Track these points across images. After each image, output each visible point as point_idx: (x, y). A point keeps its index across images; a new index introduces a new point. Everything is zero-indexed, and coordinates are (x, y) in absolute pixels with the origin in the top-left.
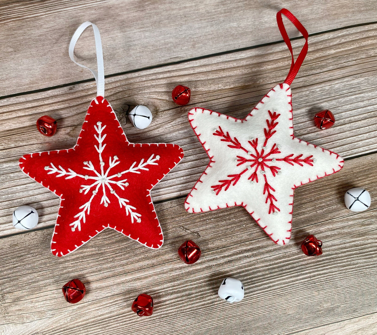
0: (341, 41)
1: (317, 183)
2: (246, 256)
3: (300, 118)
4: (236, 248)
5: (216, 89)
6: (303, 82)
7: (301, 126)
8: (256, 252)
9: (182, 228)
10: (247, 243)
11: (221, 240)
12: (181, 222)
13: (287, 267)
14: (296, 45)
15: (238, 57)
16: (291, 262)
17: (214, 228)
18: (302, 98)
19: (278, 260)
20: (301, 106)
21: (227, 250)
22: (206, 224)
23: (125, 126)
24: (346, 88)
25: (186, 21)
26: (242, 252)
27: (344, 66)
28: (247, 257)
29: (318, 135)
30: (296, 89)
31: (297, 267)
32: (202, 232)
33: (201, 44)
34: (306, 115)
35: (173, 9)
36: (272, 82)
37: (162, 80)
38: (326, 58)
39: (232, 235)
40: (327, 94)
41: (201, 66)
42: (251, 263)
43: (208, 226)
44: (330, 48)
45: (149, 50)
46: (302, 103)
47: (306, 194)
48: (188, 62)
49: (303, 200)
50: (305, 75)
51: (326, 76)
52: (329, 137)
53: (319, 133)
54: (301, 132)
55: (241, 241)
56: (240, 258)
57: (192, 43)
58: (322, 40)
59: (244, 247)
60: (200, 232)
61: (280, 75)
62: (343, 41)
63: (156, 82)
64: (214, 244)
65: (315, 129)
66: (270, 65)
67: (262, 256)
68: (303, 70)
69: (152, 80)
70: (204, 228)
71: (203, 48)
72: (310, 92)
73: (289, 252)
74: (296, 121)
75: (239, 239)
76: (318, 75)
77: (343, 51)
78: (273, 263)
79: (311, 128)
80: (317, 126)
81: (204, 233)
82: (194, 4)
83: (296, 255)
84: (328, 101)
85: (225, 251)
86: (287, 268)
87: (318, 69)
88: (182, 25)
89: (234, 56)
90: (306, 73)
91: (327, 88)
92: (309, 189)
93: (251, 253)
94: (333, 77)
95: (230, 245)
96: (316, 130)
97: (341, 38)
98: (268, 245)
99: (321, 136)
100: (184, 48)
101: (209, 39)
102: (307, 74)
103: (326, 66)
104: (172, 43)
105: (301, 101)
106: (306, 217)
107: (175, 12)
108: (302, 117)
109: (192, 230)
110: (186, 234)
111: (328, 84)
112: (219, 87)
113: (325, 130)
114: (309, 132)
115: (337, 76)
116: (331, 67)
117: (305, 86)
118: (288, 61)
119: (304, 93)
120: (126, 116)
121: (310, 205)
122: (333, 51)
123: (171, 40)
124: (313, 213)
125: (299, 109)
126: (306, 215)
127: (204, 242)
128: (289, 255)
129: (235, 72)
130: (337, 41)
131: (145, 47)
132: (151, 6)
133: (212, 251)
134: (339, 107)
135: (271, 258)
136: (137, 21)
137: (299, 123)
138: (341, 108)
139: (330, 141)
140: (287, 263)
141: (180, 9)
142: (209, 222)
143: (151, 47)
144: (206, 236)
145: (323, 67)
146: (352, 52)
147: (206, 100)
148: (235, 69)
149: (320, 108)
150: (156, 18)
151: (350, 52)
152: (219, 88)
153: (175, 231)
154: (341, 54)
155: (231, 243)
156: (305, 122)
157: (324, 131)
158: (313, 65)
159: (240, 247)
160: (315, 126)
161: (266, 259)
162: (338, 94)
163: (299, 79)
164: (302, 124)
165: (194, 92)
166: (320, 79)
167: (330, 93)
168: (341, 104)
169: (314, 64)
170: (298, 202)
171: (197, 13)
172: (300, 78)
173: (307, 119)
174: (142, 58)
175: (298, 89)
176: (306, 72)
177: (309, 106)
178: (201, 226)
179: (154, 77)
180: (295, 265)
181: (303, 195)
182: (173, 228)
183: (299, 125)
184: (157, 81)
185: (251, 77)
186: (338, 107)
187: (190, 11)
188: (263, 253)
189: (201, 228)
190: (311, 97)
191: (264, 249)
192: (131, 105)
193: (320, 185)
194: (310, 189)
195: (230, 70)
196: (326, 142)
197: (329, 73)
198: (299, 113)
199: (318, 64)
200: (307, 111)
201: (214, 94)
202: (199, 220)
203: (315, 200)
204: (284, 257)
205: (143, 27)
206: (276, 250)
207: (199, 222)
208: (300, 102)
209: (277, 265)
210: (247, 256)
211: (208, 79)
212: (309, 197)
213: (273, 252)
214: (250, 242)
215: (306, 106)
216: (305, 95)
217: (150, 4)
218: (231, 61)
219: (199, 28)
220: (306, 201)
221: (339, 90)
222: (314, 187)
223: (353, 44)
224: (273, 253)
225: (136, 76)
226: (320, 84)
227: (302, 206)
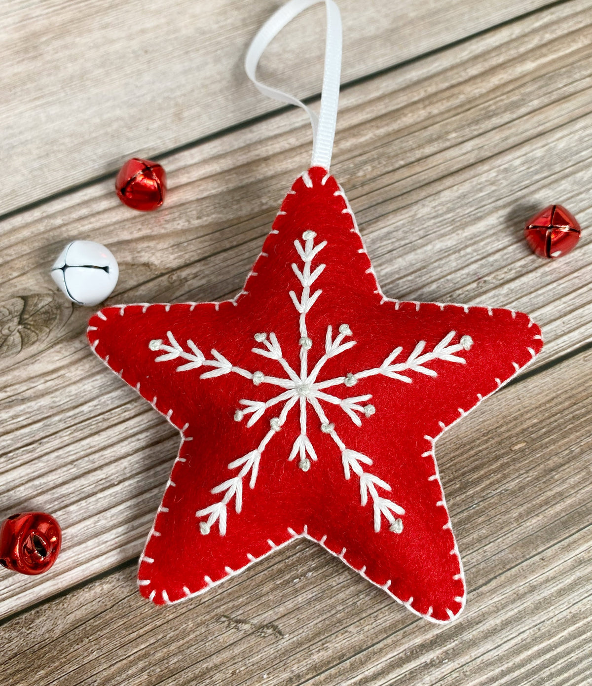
0: (542, 38)
1: (575, 404)
2: (428, 661)
3: (489, 243)
4: (395, 644)
5: (256, 210)
6: (476, 152)
7: (496, 261)
8: (453, 644)
9: (224, 622)
11: (346, 632)
12: (218, 604)
13: (553, 668)
14: (436, 67)
15: (297, 122)
16: (560, 649)
17: (318, 599)
18: (481, 190)
19: (521, 652)
20: (484, 210)
21: (368, 658)
22: (293, 594)
23: (19, 356)
24: (585, 144)
25: (149, 62)
26: (413, 654)
27: (567, 94)
28: (432, 664)
29: (547, 276)
30: (460, 172)
31: (581, 660)
32: (284, 619)
33: (198, 109)
34: (502, 230)
35: (112, 41)
36: (397, 166)
37: (106, 215)
38: (519, 82)
39: (375, 610)
40: (542, 167)
41: (205, 161)
42: (446, 680)
43: (300, 599)
44: (521, 58)
45: (62, 147)
46: (483, 203)
47: (554, 442)
48: (171, 158)
49: (549, 459)
50: (476, 133)
51: (528, 126)
52: (575, 275)
53: (546, 269)
54: (499, 278)
56: (412, 673)
57: (172, 110)
58: (497, 44)
59: (416, 637)
60: (280, 621)
61: (414, 146)
62: (548, 37)
63: (90, 223)
64: (327, 648)
65: (533, 261)
66: (383, 127)
67: (474, 653)
68: (469, 122)
69: (81, 219)
70: (290, 605)
71: (204, 117)
72: (498, 171)
73: (548, 619)
74: (480, 252)
76: (510, 128)
77: (553, 61)
78: (510, 664)
79: (522, 262)
80: (537, 252)
81: (293, 621)
82: (163, 21)
83: (569, 626)
84: (550, 184)
85: (362, 663)
86: (553, 671)
87: (505, 112)
88: (139, 73)
89: (288, 123)
90: (477, 127)
91: (539, 153)
92: (559, 425)
93: (440, 651)
94: (548, 125)
95: (376, 641)
96: (536, 265)
97: (541, 33)
98: (483, 615)
99: (553, 276)
100: (155, 125)
101: (215, 93)
102: (481, 131)
103: (522, 103)
104: (122, 119)
105: (482, 199)
106: (571, 506)
107: (117, 46)
108: (494, 238)
109: (255, 621)
110: (240, 637)
111: (540, 144)
112: (262, 204)
113: (561, 259)
114: (520, 271)
115: (556, 121)
116: (536, 103)
117: (482, 161)
118: (425, 107)
119: (483, 178)
120: (20, 327)
121: (574, 469)
122: (529, 66)
123: (118, 112)
124: (587, 489)
125: (480, 219)
126: (569, 501)
127: (298, 650)
128: (549, 631)
129: (297, 159)
130: (535, 41)
131: (52, 142)
132: (57, 43)
133: (324, 672)
134: (581, 193)
135: (500, 651)
136: (24, 83)
137: (489, 255)
138: (587, 196)
139: (580, 285)
140: (548, 656)
141: (130, 37)
142: (300, 584)
143: (67, 140)
144: (301, 631)
145: (515, 105)
146: (576, 58)
147: (235, 243)
148: (295, 153)
149: (533, 207)
150: (71, 68)
151: (571, 60)
152: (264, 207)
153: (206, 637)
154: (551, 68)
155: (376, 635)
156: (504, 248)
157: (560, 262)
158: (489, 106)
159: (406, 639)
160: (533, 253)
161: (486, 657)
162: (570, 164)
163: (462, 146)
164: (497, 256)
165: (197, 228)
166: (517, 135)
167: (549, 165)
168: (583, 186)
169: (491, 102)
170: (538, 468)
171: (176, 38)
172: (466, 144)
173: (506, 240)
174: (46, 170)
175: (466, 170)
176: (477, 124)
177: (504, 206)
178: (280, 603)
179: (84, 211)
180: (574, 656)
181: (546, 444)
182: (199, 625)
183: (491, 259)
184: (93, 220)
185: (339, 166)
186: (578, 194)
187: (156, 38)
188: (473, 643)
189: (282, 610)
190: (505, 183)
191: (475, 628)
192: (33, 296)
193: (584, 407)
194: (563, 424)
195: (282, 157)
196: (571, 290)
197: (533, 117)
198: (482, 229)
199: (502, 100)
200: (501, 219)
201: (253, 223)
202: (271, 585)
203: (582, 452)
204: (536, 640)
205: (42, 97)
206: (510, 622)
207: (272, 590)
208: (480, 202)
209: (523, 670)
210: (431, 662)
211: (231, 188)
212: (563, 448)
213: (504, 631)
215: (497, 209)
216: (486, 181)
217: (53, 38)
218: (281, 135)
219: (185, 72)
220: (561, 460)
221: (569, 153)
222: (571, 415)
223: (574, 41)
224: (505, 635)
225: (36, 218)
226: (519, 149)
227: (552, 478)
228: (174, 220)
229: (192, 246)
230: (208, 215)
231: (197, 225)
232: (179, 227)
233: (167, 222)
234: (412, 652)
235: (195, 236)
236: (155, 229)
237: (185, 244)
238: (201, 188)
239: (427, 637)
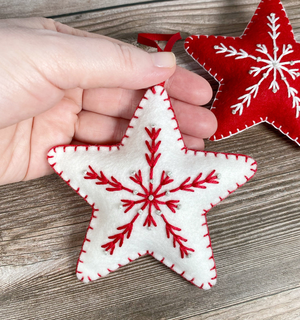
4: (267, 181)
5: (230, 23)
8: (288, 186)
10: (278, 176)
21: (257, 184)
28: (280, 191)
37: (173, 13)
39: (261, 168)
41: (213, 2)
42: (284, 197)
55: (271, 174)
56: (272, 192)
59: (275, 181)
63: (167, 14)
69: (164, 11)
75: (270, 172)
85: (255, 185)
93: (283, 187)
147: (221, 33)
152: (234, 23)
155: (261, 177)
159: (271, 181)
179: (165, 9)
201: (229, 28)
211: (221, 14)
214: (281, 175)
225: (146, 8)
228: (199, 20)
229: (205, 31)
230: (212, 21)
231: (207, 24)
232: (201, 23)
233: (196, 20)
234: (273, 185)
235: (206, 27)
236: (191, 22)
237: (202, 29)
238: (210, 11)
239: (279, 181)
